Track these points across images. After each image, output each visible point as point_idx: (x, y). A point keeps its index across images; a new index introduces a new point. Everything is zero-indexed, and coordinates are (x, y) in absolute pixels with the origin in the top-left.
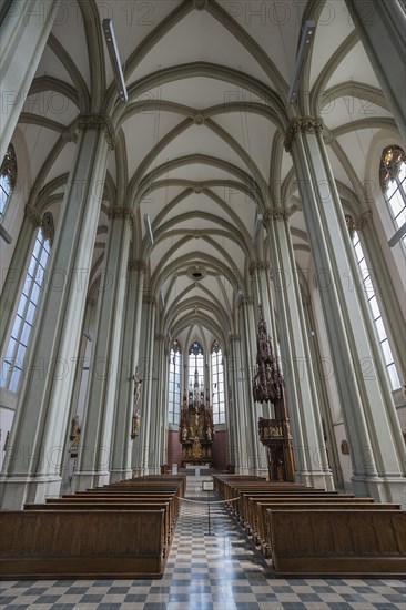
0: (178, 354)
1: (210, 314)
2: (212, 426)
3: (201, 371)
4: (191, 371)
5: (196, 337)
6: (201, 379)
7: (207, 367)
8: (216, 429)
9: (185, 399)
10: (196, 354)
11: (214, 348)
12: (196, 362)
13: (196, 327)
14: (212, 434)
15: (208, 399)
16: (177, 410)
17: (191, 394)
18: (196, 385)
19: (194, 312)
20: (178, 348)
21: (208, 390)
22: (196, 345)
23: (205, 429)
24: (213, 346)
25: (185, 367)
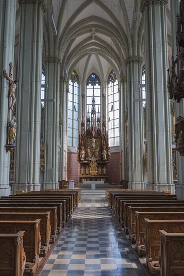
0: (76, 84)
1: (108, 39)
2: (108, 148)
3: (98, 101)
4: (89, 101)
5: (93, 68)
6: (98, 108)
7: (103, 97)
8: (111, 151)
9: (83, 125)
10: (93, 84)
11: (111, 78)
12: (93, 92)
13: (93, 57)
14: (107, 155)
15: (104, 125)
16: (76, 135)
17: (88, 120)
18: (93, 112)
19: (90, 38)
20: (75, 78)
21: (104, 117)
22: (93, 76)
23: (101, 150)
24: (110, 76)
25: (83, 96)
